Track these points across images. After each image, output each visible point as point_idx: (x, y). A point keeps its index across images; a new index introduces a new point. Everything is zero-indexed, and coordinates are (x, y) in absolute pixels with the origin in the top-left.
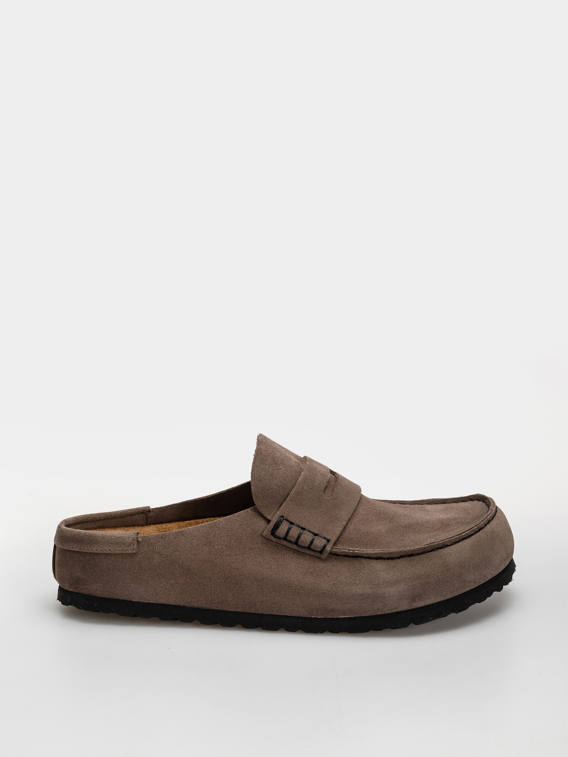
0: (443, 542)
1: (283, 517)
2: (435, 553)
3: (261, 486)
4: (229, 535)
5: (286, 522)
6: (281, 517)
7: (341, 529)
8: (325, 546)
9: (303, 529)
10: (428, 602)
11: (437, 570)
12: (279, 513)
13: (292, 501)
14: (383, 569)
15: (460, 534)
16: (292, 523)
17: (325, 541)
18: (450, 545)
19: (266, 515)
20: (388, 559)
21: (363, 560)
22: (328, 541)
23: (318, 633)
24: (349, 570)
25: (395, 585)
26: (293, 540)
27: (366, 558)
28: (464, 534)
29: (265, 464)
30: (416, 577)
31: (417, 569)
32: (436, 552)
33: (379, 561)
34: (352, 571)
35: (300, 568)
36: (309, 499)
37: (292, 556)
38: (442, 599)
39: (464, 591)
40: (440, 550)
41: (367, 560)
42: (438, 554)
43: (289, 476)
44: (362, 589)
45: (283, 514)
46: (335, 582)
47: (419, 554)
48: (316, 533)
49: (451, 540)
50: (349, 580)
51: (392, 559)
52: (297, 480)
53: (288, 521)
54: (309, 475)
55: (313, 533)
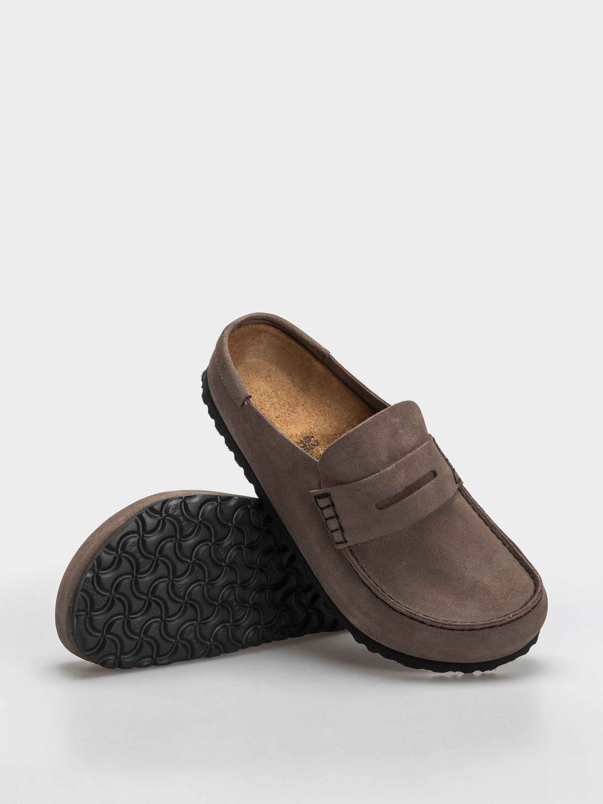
5: (329, 500)
7: (364, 540)
8: (340, 543)
9: (337, 516)
12: (329, 490)
13: (345, 490)
16: (333, 505)
17: (342, 539)
22: (346, 541)
26: (325, 516)
33: (367, 588)
35: (319, 536)
37: (319, 523)
48: (343, 527)
52: (361, 479)
53: (331, 501)
54: (375, 482)
55: (340, 525)
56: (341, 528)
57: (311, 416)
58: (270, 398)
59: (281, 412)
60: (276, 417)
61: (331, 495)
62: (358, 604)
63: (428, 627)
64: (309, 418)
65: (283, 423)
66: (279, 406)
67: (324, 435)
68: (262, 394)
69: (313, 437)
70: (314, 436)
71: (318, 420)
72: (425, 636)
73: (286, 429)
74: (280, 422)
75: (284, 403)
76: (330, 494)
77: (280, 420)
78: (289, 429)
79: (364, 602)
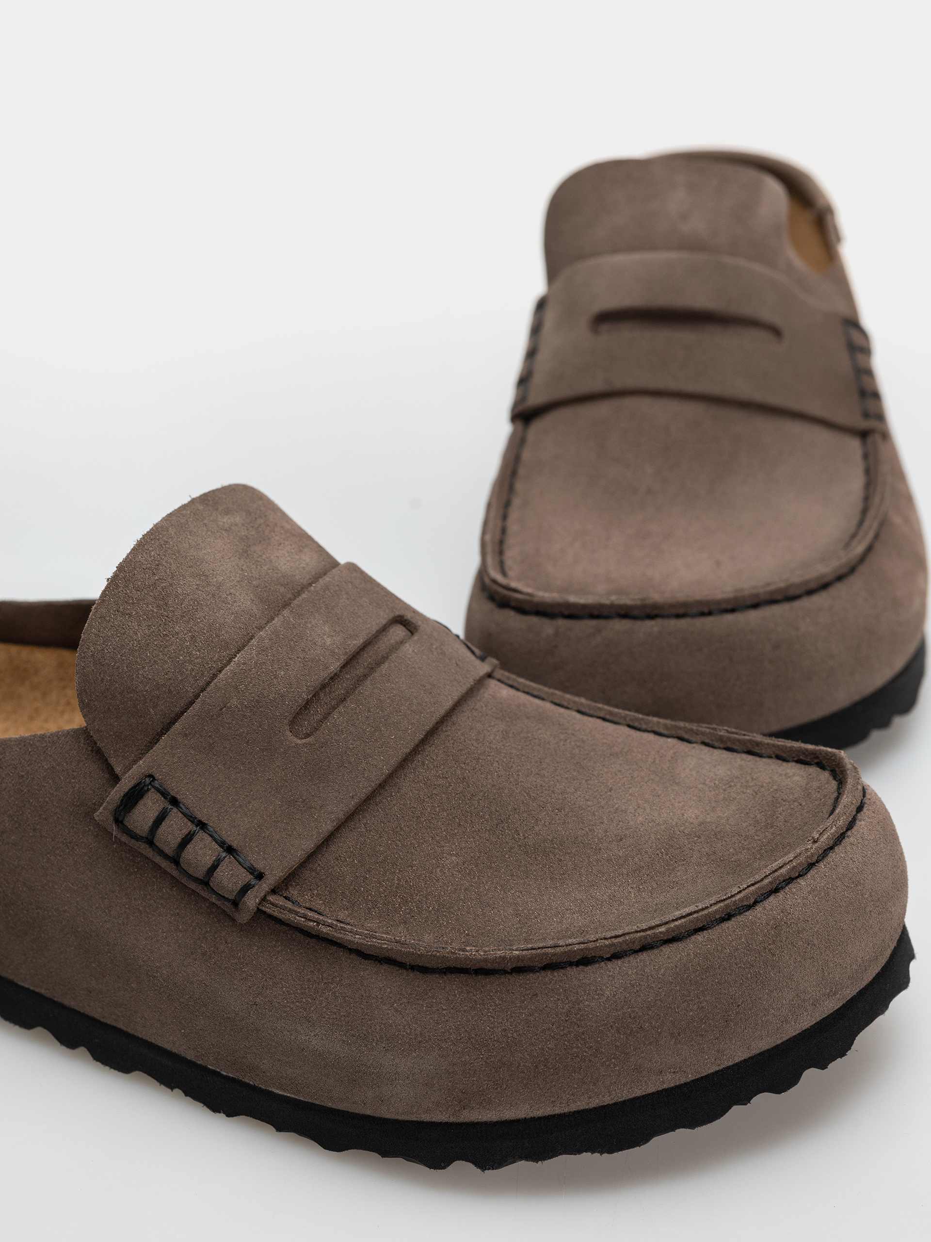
0: (582, 950)
1: (154, 779)
2: (555, 977)
3: (102, 679)
4: (22, 791)
5: (158, 796)
6: (146, 776)
7: (309, 845)
8: (246, 889)
9: (202, 825)
10: (509, 1114)
11: (543, 1031)
12: (141, 767)
13: (186, 735)
14: (391, 995)
15: (651, 928)
16: (174, 802)
17: (246, 877)
18: (609, 959)
19: (113, 761)
20: (413, 968)
21: (341, 953)
22: (260, 876)
23: (220, 1112)
24: (300, 973)
25: (412, 1051)
26: (168, 851)
27: (351, 950)
28: (663, 929)
29: (130, 615)
30: (477, 1041)
31: (485, 1018)
32: (558, 975)
33: (385, 967)
34: (309, 980)
35: (180, 931)
36: (238, 738)
37: (167, 892)
38: (558, 1110)
39: (638, 1093)
40: (572, 971)
41: (353, 956)
42: (561, 981)
43: (197, 658)
44: (322, 1039)
45: (153, 771)
46: (258, 1000)
47: (504, 972)
48: (234, 845)
49: (613, 945)
50: (293, 1002)
51: (424, 970)
52: (215, 676)
53: (164, 794)
54: (256, 663)
55: (222, 844)
56: (230, 850)
61: (157, 776)
62: (381, 1029)
63: (610, 965)
72: (614, 997)
76: (151, 776)
79: (397, 1010)
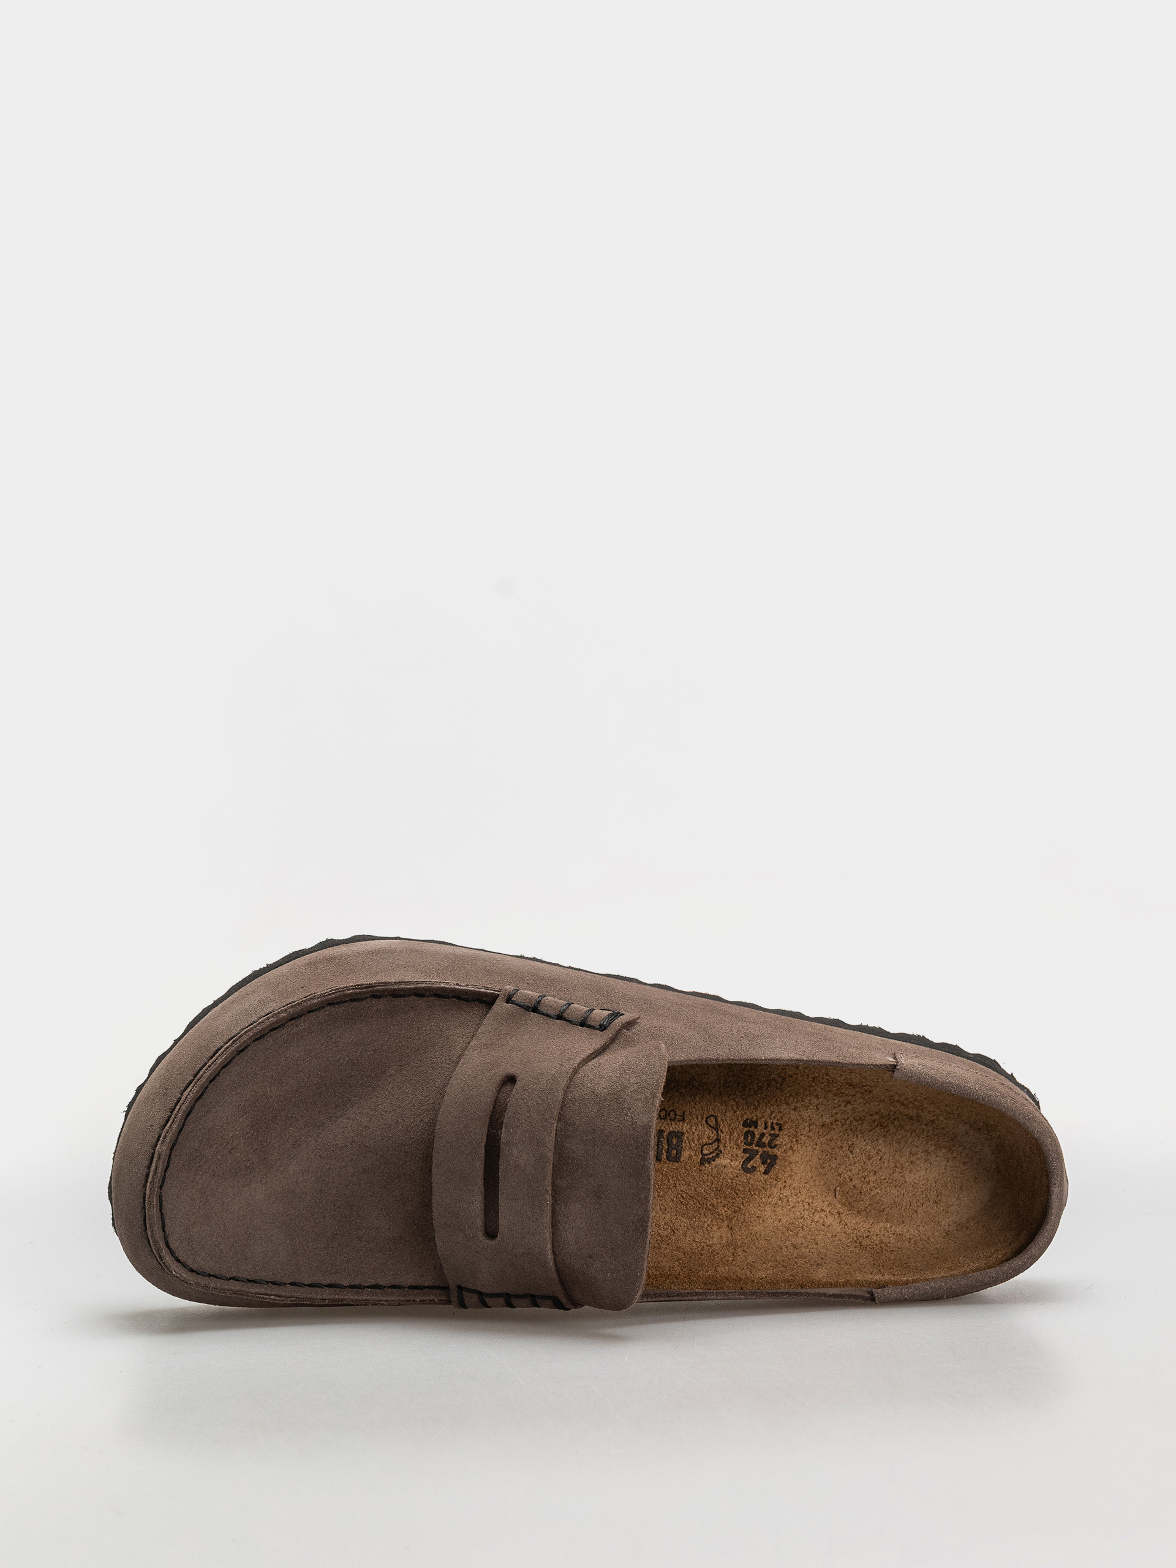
57: (806, 1207)
58: (896, 1167)
59: (855, 1163)
60: (853, 1144)
64: (807, 1200)
65: (833, 1149)
66: (870, 1168)
67: (755, 1194)
68: (913, 1159)
69: (766, 1172)
70: (766, 1176)
71: (790, 1209)
73: (818, 1142)
74: (839, 1144)
75: (868, 1183)
77: (841, 1147)
78: (815, 1149)
